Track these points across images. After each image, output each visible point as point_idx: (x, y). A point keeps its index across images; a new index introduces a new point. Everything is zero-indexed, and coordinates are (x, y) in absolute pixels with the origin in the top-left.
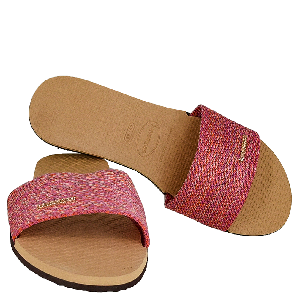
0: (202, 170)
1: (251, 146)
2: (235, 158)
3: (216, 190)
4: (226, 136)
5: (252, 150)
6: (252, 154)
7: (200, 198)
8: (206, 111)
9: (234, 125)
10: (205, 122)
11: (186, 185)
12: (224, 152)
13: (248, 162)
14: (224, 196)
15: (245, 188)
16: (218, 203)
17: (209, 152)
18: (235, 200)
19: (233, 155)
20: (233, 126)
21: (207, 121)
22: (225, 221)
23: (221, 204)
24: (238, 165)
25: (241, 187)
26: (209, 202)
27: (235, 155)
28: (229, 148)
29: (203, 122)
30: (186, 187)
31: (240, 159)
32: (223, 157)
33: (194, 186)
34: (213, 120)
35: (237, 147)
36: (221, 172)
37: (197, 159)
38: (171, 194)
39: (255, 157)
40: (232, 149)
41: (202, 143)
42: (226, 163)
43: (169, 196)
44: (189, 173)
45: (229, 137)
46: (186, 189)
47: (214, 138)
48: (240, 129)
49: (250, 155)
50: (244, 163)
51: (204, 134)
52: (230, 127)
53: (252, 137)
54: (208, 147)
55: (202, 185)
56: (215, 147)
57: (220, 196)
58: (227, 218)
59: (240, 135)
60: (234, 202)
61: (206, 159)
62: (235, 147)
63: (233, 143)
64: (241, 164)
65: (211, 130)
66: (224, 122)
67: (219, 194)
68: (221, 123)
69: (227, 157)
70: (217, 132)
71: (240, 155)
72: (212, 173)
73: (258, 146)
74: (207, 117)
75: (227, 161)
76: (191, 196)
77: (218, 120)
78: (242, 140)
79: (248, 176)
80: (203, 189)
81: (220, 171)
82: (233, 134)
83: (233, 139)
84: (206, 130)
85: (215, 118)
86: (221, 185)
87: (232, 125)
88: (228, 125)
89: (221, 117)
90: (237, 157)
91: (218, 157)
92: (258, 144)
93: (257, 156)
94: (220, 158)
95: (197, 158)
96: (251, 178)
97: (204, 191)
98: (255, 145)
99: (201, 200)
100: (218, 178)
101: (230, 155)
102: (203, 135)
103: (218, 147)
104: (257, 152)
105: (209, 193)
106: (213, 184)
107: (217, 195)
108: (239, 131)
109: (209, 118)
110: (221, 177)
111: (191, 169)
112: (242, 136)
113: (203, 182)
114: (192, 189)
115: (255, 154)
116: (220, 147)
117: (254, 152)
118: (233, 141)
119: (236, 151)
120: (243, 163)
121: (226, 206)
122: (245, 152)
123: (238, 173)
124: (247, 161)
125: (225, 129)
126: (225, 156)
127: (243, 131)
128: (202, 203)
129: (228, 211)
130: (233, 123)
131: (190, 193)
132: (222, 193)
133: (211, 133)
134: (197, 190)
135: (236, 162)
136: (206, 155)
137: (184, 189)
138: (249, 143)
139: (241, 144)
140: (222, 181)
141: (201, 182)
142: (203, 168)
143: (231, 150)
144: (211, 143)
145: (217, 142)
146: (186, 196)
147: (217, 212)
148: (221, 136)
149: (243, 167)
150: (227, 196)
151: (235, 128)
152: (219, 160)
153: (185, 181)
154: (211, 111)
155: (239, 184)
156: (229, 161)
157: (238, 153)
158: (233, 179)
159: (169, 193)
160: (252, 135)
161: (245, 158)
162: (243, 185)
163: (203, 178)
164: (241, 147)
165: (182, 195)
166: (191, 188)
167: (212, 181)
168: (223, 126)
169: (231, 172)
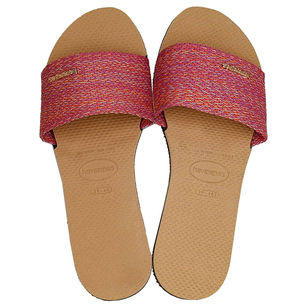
0: (105, 102)
1: (57, 70)
2: (76, 78)
3: (115, 82)
4: (60, 97)
5: (60, 66)
6: (64, 65)
7: (130, 93)
8: (44, 128)
9: (44, 97)
10: (56, 123)
11: (125, 110)
12: (77, 91)
13: (75, 65)
14: (117, 73)
15: (100, 57)
16: (125, 75)
17: (84, 104)
18: (115, 61)
19: (75, 81)
20: (46, 97)
21: (54, 122)
22: (138, 62)
23: (124, 72)
24: (82, 72)
25: (100, 61)
26: (128, 84)
27: (74, 79)
28: (70, 88)
29: (56, 125)
30: (127, 109)
31: (75, 73)
32: (82, 89)
33: (122, 102)
34: (50, 117)
35: (65, 81)
36: (98, 84)
37: (97, 111)
38: (140, 124)
39: (66, 61)
40: (69, 85)
41: (79, 115)
42: (86, 83)
43: (142, 125)
44: (114, 112)
45: (59, 94)
46: (128, 109)
47: (67, 106)
48: (46, 89)
49: (67, 66)
50: (77, 67)
51: (69, 117)
52: (48, 98)
53: (47, 73)
54: (80, 107)
55: (118, 96)
56: (75, 101)
57: (119, 76)
58: (134, 61)
59: (51, 86)
60: (117, 62)
61: (92, 104)
62: (66, 83)
63: (62, 87)
64: (80, 70)
65: (60, 113)
66: (46, 107)
67: (118, 78)
68: (49, 108)
69: (79, 86)
70: (60, 107)
71: (72, 75)
72: (103, 92)
73: (53, 64)
74: (49, 124)
75: (83, 83)
76: (132, 102)
77: (48, 113)
78: (55, 81)
79: (87, 59)
80: (120, 94)
81: (96, 85)
82: (54, 92)
83: (58, 89)
84: (64, 118)
85: (46, 117)
86: (108, 79)
87: (45, 99)
88: (47, 102)
89: (43, 112)
90: (75, 77)
91: (85, 93)
92: (51, 65)
93: (64, 59)
94: (84, 91)
95: (95, 112)
96: (88, 55)
97: (122, 92)
98: (53, 67)
99: (131, 91)
100: (104, 84)
101: (76, 84)
102: (71, 118)
103: (74, 98)
104: (59, 62)
105: (121, 87)
106: (112, 87)
107: (120, 79)
108: (48, 88)
109: (50, 121)
110: (102, 82)
111: (109, 112)
112: (51, 83)
113: (115, 96)
114: (126, 103)
115: (62, 62)
116: (73, 97)
117: (61, 64)
118: (61, 88)
119: (69, 80)
120: (77, 69)
121: (124, 67)
122: (66, 72)
123: (90, 68)
124: (73, 66)
125: (53, 101)
126: (79, 87)
127: (46, 84)
128: (133, 89)
129: (128, 63)
130: (42, 99)
131: (131, 104)
132: (115, 75)
133: (64, 111)
134: (125, 99)
135: (80, 75)
136: (88, 105)
137: (130, 110)
138: (55, 73)
139: (60, 79)
140: (105, 80)
141: (116, 98)
142: (102, 102)
143: (71, 85)
144: (75, 106)
145: (70, 101)
146: (134, 106)
147: (133, 72)
148: (62, 101)
149: (81, 67)
150: (115, 70)
151: (47, 93)
152: (87, 91)
153: (123, 113)
154: (42, 124)
155: (99, 63)
156: (83, 82)
157: (71, 78)
158: (97, 70)
159: (140, 127)
160: (46, 75)
161: (71, 69)
162: (98, 59)
163: (112, 97)
164: (62, 78)
165: (136, 111)
166: (126, 105)
167: (110, 89)
168: (51, 104)
169: (92, 75)
